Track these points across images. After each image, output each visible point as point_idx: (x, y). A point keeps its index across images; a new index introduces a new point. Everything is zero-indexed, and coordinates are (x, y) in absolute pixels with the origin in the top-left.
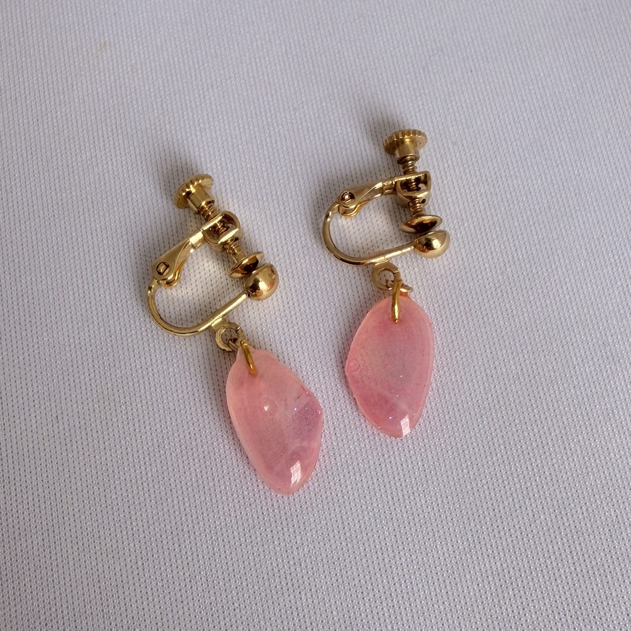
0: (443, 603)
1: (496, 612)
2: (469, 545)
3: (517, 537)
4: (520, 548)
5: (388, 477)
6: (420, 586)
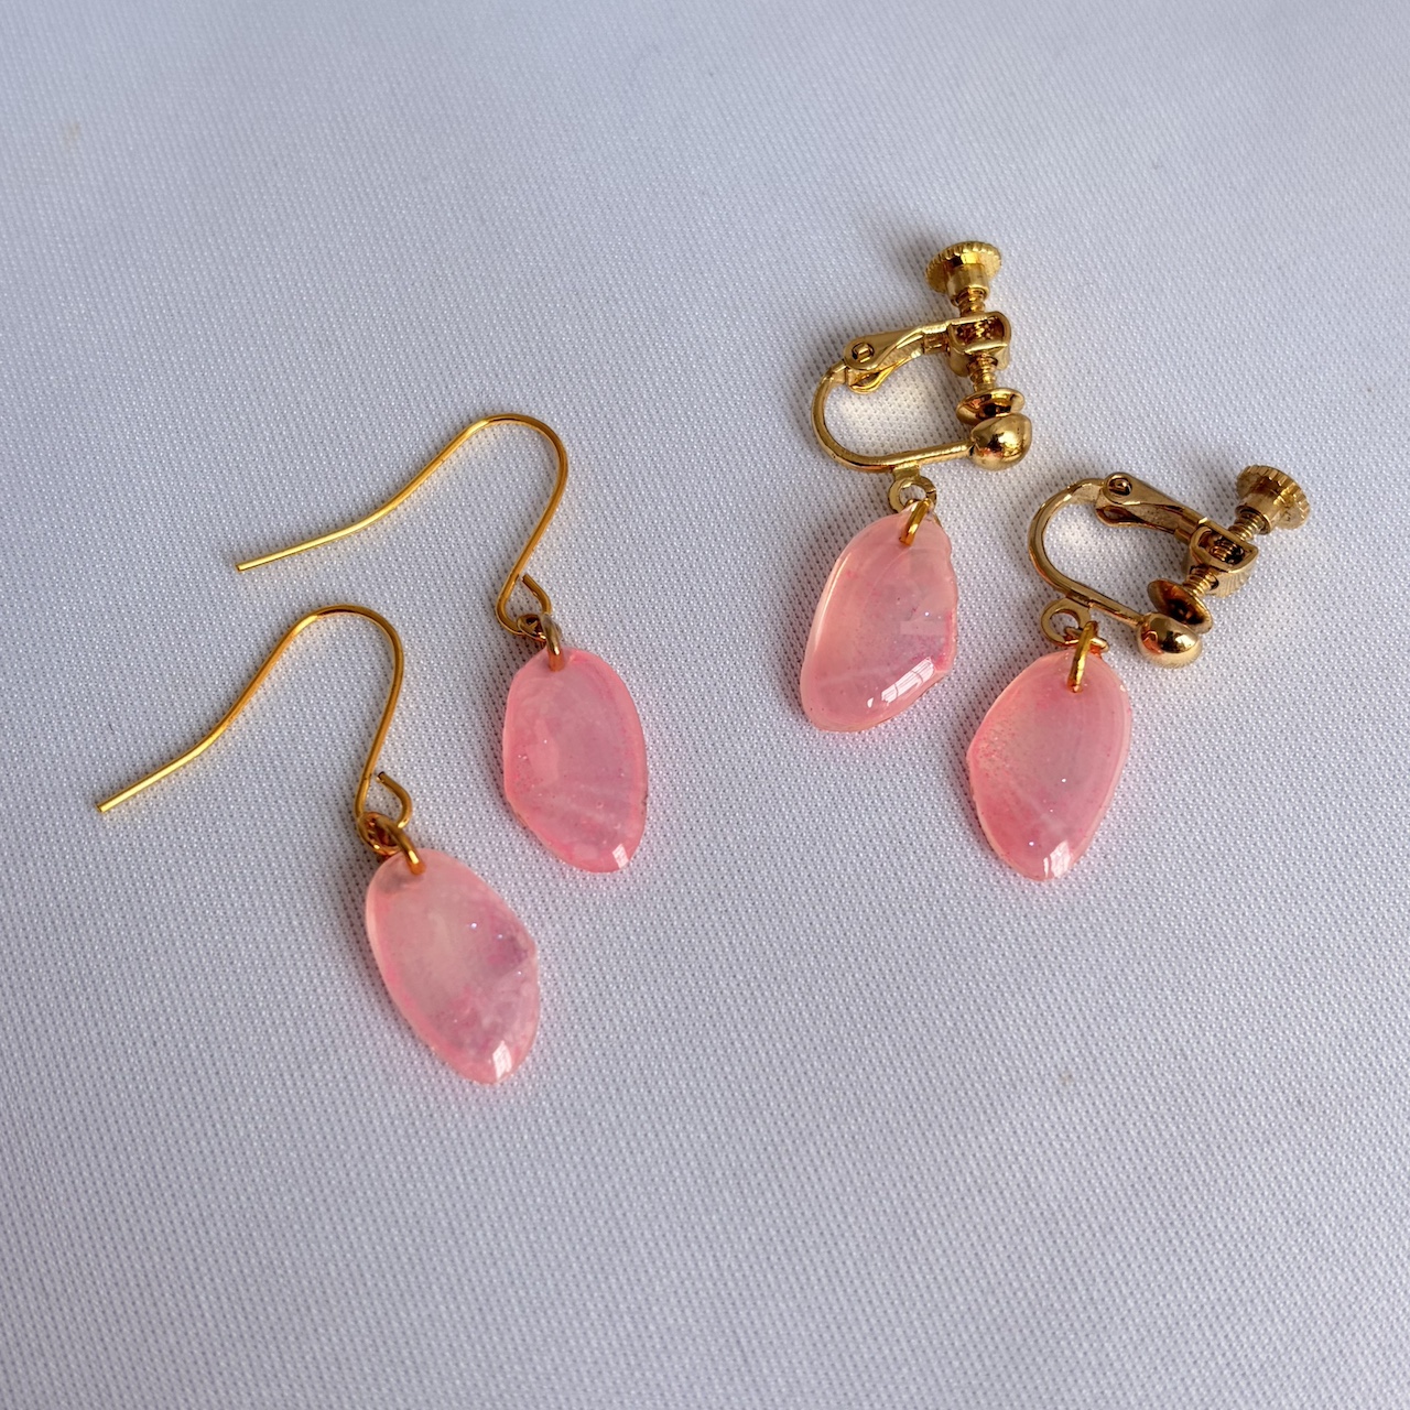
0: (806, 892)
1: (893, 889)
2: (833, 799)
3: (908, 774)
4: (915, 790)
5: (684, 721)
6: (764, 872)
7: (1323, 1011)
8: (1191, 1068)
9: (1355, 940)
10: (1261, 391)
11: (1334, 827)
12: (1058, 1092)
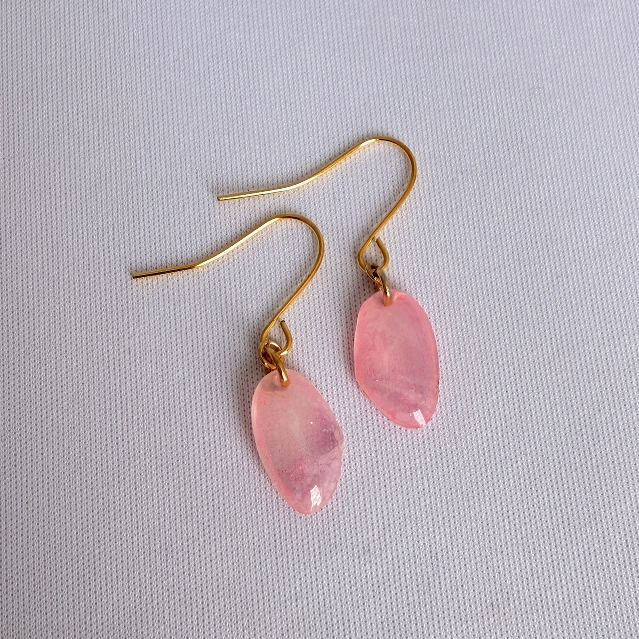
7: (524, 556)
8: (438, 566)
9: (557, 520)
10: (617, 180)
11: (568, 451)
12: (359, 557)
